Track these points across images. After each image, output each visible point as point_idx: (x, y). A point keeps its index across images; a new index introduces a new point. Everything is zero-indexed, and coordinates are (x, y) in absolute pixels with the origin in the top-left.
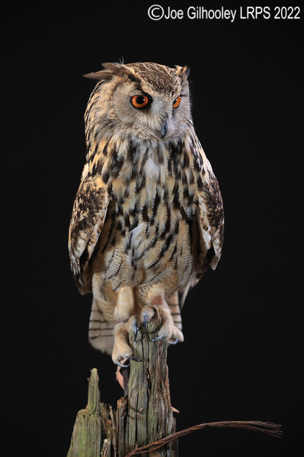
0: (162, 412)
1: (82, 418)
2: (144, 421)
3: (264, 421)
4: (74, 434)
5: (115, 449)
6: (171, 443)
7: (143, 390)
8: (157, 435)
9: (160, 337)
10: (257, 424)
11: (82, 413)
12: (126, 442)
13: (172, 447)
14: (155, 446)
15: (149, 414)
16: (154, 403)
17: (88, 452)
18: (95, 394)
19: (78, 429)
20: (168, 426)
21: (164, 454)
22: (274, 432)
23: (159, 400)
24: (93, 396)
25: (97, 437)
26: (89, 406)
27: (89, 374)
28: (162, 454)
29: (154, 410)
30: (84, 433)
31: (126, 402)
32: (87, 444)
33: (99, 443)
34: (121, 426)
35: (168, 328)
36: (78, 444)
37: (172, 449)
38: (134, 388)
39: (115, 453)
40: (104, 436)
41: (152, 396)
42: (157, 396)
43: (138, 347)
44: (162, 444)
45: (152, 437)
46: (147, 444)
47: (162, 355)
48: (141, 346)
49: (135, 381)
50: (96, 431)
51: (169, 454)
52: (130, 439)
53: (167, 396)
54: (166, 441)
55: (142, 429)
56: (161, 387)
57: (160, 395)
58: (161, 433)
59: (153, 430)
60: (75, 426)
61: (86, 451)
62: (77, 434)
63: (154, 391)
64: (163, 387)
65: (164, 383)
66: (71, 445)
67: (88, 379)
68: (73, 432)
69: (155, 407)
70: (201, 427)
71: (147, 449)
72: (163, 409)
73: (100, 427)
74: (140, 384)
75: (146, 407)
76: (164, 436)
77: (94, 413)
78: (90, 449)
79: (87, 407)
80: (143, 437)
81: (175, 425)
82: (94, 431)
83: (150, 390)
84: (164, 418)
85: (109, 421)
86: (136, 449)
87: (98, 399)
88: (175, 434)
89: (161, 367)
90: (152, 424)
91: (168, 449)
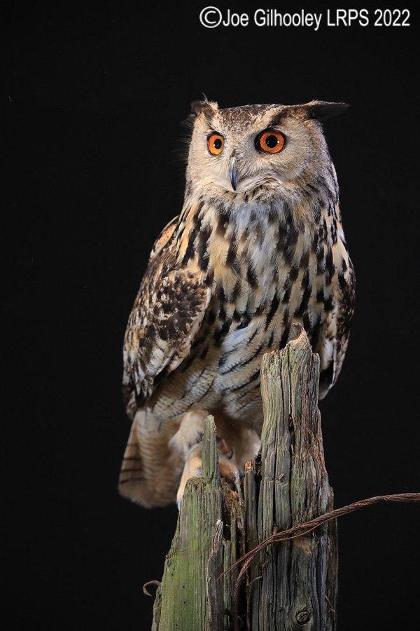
0: (312, 480)
1: (194, 489)
2: (285, 493)
4: (181, 512)
5: (243, 534)
6: (327, 525)
7: (284, 447)
8: (306, 513)
12: (260, 525)
13: (328, 530)
14: (302, 529)
15: (292, 482)
16: (301, 465)
17: (203, 539)
18: (211, 453)
19: (186, 505)
20: (321, 500)
21: (316, 540)
23: (308, 461)
24: (208, 456)
25: (215, 517)
28: (314, 541)
29: (300, 476)
30: (196, 511)
32: (201, 527)
34: (252, 501)
36: (188, 527)
37: (328, 534)
38: (270, 443)
41: (297, 456)
42: (304, 456)
44: (313, 527)
45: (297, 517)
46: (291, 527)
47: (311, 395)
48: (280, 381)
49: (271, 433)
50: (213, 508)
51: (323, 542)
52: (264, 519)
53: (319, 455)
54: (319, 522)
55: (282, 504)
56: (310, 442)
57: (310, 454)
58: (311, 511)
59: (300, 505)
61: (200, 538)
62: (186, 513)
63: (300, 449)
64: (313, 442)
65: (315, 437)
69: (301, 473)
71: (291, 535)
72: (314, 475)
74: (278, 438)
75: (289, 472)
76: (316, 515)
77: (210, 482)
78: (205, 535)
80: (284, 515)
81: (333, 498)
82: (210, 509)
83: (294, 447)
84: (315, 488)
85: (234, 493)
86: (274, 534)
88: (332, 512)
89: (310, 413)
90: (298, 498)
91: (322, 535)
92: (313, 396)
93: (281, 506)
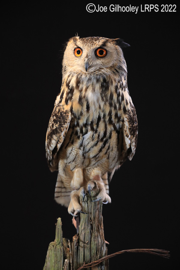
0: (99, 243)
1: (52, 247)
2: (88, 248)
3: (159, 249)
4: (47, 256)
5: (71, 265)
6: (104, 262)
7: (88, 230)
8: (96, 257)
9: (98, 200)
10: (155, 250)
11: (52, 244)
12: (78, 261)
13: (105, 264)
14: (95, 263)
15: (91, 245)
16: (95, 238)
17: (56, 267)
18: (60, 233)
19: (49, 253)
20: (103, 252)
21: (100, 268)
22: (165, 255)
23: (98, 236)
24: (58, 234)
25: (61, 258)
26: (56, 240)
27: (56, 221)
28: (99, 268)
29: (94, 242)
30: (53, 255)
31: (78, 237)
32: (55, 262)
33: (62, 262)
34: (75, 252)
35: (103, 194)
36: (50, 262)
37: (105, 265)
38: (83, 229)
39: (72, 268)
40: (65, 258)
42: (96, 234)
43: (85, 205)
44: (99, 262)
45: (93, 258)
46: (90, 262)
47: (99, 210)
48: (87, 204)
49: (83, 225)
50: (60, 254)
51: (103, 268)
52: (80, 259)
53: (102, 234)
54: (102, 260)
55: (87, 253)
56: (99, 229)
57: (98, 233)
58: (98, 256)
59: (94, 254)
60: (48, 252)
61: (54, 266)
62: (49, 256)
63: (94, 231)
65: (101, 227)
66: (46, 263)
67: (56, 224)
68: (46, 255)
69: (95, 241)
70: (122, 252)
71: (90, 265)
72: (100, 241)
73: (62, 252)
74: (86, 227)
75: (90, 240)
76: (100, 257)
77: (59, 244)
78: (57, 265)
79: (55, 240)
80: (88, 258)
81: (107, 251)
82: (59, 255)
83: (92, 231)
84: (100, 247)
85: (68, 249)
86: (84, 265)
87: (62, 236)
88: (107, 256)
89: (99, 217)
90: (93, 251)
91: (103, 266)
92: (100, 211)
93: (87, 254)
